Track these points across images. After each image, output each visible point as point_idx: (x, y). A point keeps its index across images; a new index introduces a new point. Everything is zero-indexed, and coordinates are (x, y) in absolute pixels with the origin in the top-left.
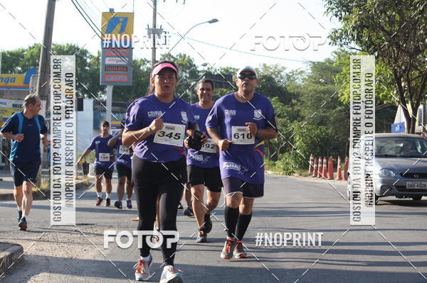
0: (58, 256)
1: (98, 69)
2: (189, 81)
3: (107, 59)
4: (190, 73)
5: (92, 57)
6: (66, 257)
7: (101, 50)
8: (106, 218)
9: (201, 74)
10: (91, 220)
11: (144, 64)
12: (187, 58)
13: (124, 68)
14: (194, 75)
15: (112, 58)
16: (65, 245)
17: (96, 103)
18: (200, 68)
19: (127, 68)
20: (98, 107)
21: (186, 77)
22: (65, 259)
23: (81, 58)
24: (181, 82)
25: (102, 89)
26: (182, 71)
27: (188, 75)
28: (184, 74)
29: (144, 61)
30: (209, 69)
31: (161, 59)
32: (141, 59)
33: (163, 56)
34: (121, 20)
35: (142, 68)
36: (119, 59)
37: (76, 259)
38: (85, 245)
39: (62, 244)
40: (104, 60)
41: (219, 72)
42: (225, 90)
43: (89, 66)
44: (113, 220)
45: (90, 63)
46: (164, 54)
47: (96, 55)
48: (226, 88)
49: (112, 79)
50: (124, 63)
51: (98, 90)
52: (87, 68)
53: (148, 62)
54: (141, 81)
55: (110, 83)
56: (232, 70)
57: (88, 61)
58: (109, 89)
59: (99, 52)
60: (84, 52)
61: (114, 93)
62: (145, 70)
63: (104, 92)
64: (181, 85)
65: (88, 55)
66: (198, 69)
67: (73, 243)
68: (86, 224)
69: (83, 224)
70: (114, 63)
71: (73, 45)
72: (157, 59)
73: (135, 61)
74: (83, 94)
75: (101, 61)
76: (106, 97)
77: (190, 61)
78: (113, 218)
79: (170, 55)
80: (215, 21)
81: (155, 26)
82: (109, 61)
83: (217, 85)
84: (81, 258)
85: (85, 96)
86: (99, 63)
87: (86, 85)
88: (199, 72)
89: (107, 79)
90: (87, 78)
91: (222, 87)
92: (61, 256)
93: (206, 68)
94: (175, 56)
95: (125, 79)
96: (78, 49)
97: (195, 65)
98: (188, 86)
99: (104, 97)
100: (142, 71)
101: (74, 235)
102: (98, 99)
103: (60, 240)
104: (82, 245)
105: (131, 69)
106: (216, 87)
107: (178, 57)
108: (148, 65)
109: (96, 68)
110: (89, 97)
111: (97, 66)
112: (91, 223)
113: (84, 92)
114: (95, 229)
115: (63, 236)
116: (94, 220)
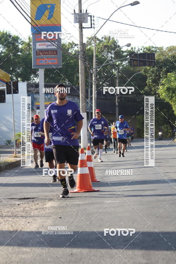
0: (4, 230)
1: (30, 54)
2: (114, 61)
3: (38, 44)
4: (115, 53)
5: (23, 43)
6: (11, 230)
7: (31, 36)
8: (46, 191)
9: (125, 54)
10: (31, 194)
11: (72, 47)
12: (111, 40)
13: (54, 52)
14: (119, 55)
15: (42, 43)
16: (10, 219)
17: (29, 86)
18: (124, 49)
19: (56, 51)
20: (32, 89)
21: (112, 57)
22: (11, 232)
23: (13, 44)
24: (107, 62)
25: (35, 72)
26: (108, 52)
27: (113, 56)
28: (110, 55)
29: (72, 45)
30: (132, 49)
31: (87, 42)
32: (69, 43)
33: (89, 39)
34: (49, 7)
35: (70, 51)
37: (20, 232)
38: (28, 218)
39: (7, 218)
40: (35, 45)
41: (141, 52)
42: (148, 68)
43: (21, 52)
44: (52, 193)
45: (21, 49)
46: (90, 37)
47: (27, 41)
48: (149, 66)
49: (43, 62)
50: (54, 47)
51: (30, 74)
52: (19, 53)
53: (76, 45)
54: (70, 63)
55: (41, 66)
56: (154, 49)
57: (20, 46)
58: (41, 72)
59: (29, 39)
60: (16, 39)
61: (46, 76)
62: (74, 53)
63: (37, 76)
64: (107, 65)
65: (19, 41)
66: (122, 50)
67: (16, 216)
68: (28, 199)
69: (25, 199)
70: (45, 47)
71: (5, 32)
72: (84, 42)
73: (64, 45)
74: (17, 78)
75: (32, 47)
76: (39, 79)
77: (114, 42)
78: (51, 191)
79: (96, 38)
80: (137, 3)
81: (81, 11)
82: (39, 46)
83: (141, 63)
84: (26, 230)
85: (19, 79)
86: (30, 49)
87: (19, 69)
88: (123, 52)
90: (19, 63)
91: (145, 65)
92: (6, 229)
93: (129, 48)
94: (100, 38)
95: (54, 62)
96: (10, 36)
97: (119, 46)
98: (114, 66)
99: (37, 80)
100: (71, 54)
101: (17, 209)
102: (31, 82)
103: (4, 214)
104: (26, 217)
105: (60, 53)
106: (140, 66)
107: (103, 39)
108: (76, 48)
109: (28, 53)
110: (23, 81)
111: (29, 51)
112: (32, 197)
113: (18, 76)
114: (37, 203)
115: (7, 210)
116: (35, 194)
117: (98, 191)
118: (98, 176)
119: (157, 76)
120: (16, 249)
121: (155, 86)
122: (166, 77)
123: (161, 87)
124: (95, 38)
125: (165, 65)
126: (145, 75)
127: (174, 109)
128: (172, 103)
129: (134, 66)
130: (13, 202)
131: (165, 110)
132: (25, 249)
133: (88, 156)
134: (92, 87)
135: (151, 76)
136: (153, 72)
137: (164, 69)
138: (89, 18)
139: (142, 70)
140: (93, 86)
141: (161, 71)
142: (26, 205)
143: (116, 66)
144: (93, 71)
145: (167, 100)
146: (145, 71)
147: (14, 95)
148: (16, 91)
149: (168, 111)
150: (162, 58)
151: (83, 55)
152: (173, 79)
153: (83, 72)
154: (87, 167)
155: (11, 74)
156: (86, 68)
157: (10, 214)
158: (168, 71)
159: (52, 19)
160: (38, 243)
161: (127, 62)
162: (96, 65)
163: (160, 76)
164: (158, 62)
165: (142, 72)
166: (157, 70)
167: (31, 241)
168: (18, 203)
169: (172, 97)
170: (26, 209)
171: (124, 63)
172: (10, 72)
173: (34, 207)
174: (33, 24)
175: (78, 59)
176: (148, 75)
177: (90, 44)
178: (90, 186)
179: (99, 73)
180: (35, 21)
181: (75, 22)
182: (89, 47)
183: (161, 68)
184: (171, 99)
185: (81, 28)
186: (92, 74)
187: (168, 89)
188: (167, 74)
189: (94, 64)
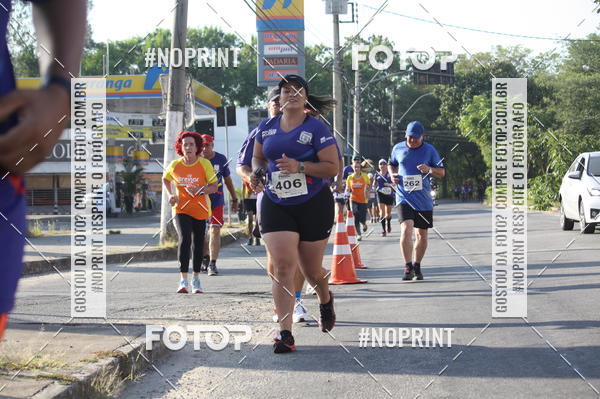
1: (253, 63)
2: (388, 75)
3: (266, 47)
5: (242, 45)
6: (230, 342)
7: (256, 35)
10: (258, 286)
11: (321, 53)
12: (384, 41)
13: (292, 60)
15: (273, 46)
17: (251, 114)
19: (296, 59)
20: (256, 119)
22: (230, 345)
24: (377, 77)
25: (260, 92)
29: (321, 49)
31: (346, 44)
32: (316, 46)
33: (349, 40)
35: (317, 59)
36: (286, 46)
38: (256, 324)
40: (261, 49)
42: (443, 87)
43: (239, 59)
45: (240, 54)
46: (349, 36)
47: (249, 43)
48: (445, 83)
49: (276, 76)
51: (254, 94)
53: (327, 49)
55: (272, 83)
59: (253, 39)
60: (231, 39)
62: (323, 61)
63: (263, 98)
64: (376, 82)
65: (237, 43)
68: (253, 293)
69: (248, 293)
71: (214, 28)
72: (341, 45)
73: (308, 48)
74: (232, 101)
77: (389, 45)
79: (359, 38)
82: (269, 51)
83: (432, 79)
84: (253, 343)
85: (235, 103)
86: (254, 54)
87: (235, 87)
89: (268, 77)
90: (236, 77)
91: (438, 82)
94: (366, 39)
96: (222, 35)
98: (388, 83)
99: (263, 105)
100: (319, 63)
101: (237, 310)
102: (255, 107)
103: (218, 318)
104: (252, 323)
105: (302, 61)
106: (430, 83)
107: (371, 41)
108: (327, 54)
109: (250, 61)
110: (242, 106)
111: (251, 58)
112: (260, 291)
113: (233, 97)
114: (268, 300)
115: (221, 311)
116: (264, 286)
117: (366, 282)
118: (365, 258)
119: (456, 99)
120: (240, 372)
121: (453, 116)
122: (471, 102)
123: (462, 118)
124: (357, 39)
125: (470, 83)
126: (439, 99)
127: (483, 153)
128: (481, 144)
129: (420, 83)
130: (231, 298)
131: (468, 155)
132: (253, 373)
133: (349, 227)
134: (352, 117)
135: (447, 100)
136: (450, 94)
137: (468, 90)
138: (349, 7)
139: (432, 90)
140: (355, 115)
141: (463, 92)
142: (252, 304)
143: (391, 83)
144: (355, 91)
145: (473, 138)
146: (438, 92)
147: (229, 127)
148: (232, 122)
149: (474, 156)
150: (465, 72)
151: (340, 65)
152: (482, 104)
153: (340, 92)
154: (347, 243)
155: (223, 95)
156: (343, 85)
157: (226, 317)
158: (474, 93)
159: (290, 7)
160: (275, 363)
161: (408, 77)
162: (360, 81)
163: (461, 100)
164: (458, 78)
165: (433, 93)
166: (457, 91)
167: (263, 360)
168: (238, 299)
169: (481, 134)
170: (253, 309)
171: (404, 79)
172: (222, 92)
173: (264, 307)
174: (261, 15)
175: (330, 72)
176: (443, 99)
177: (350, 48)
178: (353, 276)
179: (363, 95)
180: (264, 11)
181: (328, 12)
182: (347, 53)
183: (464, 87)
184: (478, 137)
185: (337, 22)
186: (352, 97)
187: (475, 121)
188: (472, 98)
189: (356, 79)
